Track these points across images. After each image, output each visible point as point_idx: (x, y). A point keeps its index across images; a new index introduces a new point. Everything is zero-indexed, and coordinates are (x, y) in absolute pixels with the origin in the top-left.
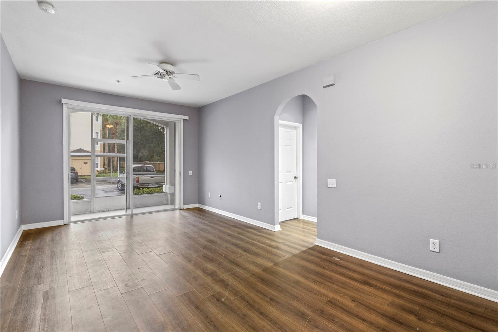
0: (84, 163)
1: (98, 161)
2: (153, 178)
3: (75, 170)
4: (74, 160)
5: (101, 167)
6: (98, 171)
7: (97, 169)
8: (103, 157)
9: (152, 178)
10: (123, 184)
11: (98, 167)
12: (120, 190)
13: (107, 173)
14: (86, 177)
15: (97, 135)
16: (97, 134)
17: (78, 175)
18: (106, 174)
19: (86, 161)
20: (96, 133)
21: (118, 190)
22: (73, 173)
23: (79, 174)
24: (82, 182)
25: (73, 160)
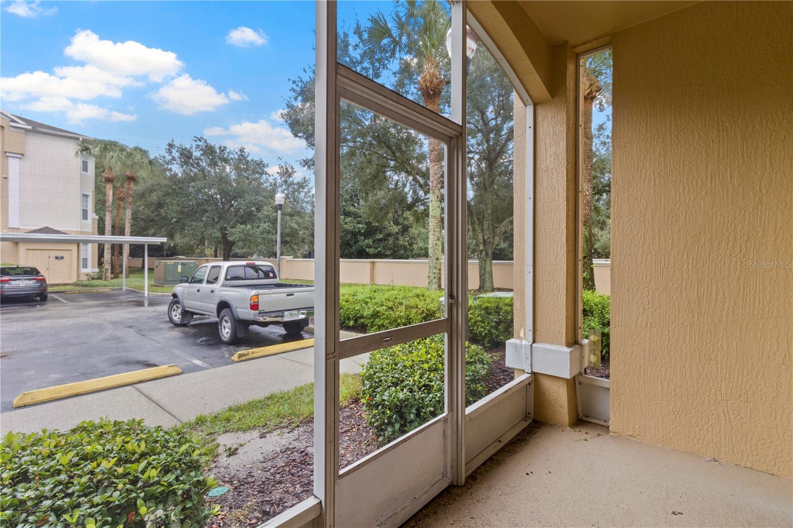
0: (57, 258)
1: (86, 254)
2: (292, 295)
3: (39, 273)
4: (31, 251)
5: (93, 267)
6: (87, 275)
7: (84, 271)
8: (96, 245)
9: (289, 297)
10: (187, 309)
11: (86, 267)
12: (177, 325)
13: (109, 279)
14: (62, 288)
15: (85, 199)
16: (85, 197)
17: (46, 284)
18: (107, 280)
19: (60, 254)
20: (84, 195)
21: (173, 325)
22: (35, 281)
23: (48, 282)
24: (56, 300)
25: (29, 251)
